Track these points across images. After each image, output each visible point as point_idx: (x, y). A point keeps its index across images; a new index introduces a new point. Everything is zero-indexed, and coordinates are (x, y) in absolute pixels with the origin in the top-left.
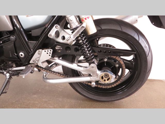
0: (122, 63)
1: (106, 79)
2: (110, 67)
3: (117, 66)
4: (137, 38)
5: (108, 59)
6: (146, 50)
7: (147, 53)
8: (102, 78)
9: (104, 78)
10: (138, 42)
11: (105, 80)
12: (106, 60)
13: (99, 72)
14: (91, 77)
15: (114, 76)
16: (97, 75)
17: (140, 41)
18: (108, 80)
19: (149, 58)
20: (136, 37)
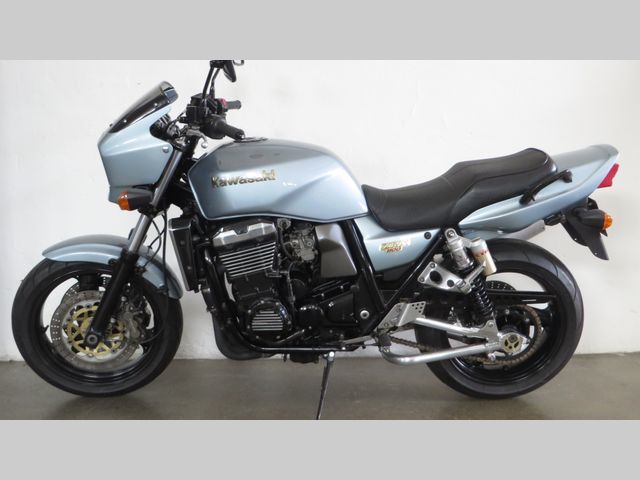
0: (535, 314)
1: (513, 345)
2: (514, 324)
3: (527, 320)
4: (554, 272)
5: (511, 309)
6: (571, 289)
7: (573, 294)
8: (506, 343)
9: (510, 344)
10: (556, 278)
11: (510, 347)
12: (508, 312)
13: (500, 335)
14: (487, 345)
15: (525, 339)
16: (497, 339)
17: (560, 277)
18: (516, 346)
19: (577, 303)
20: (552, 269)
